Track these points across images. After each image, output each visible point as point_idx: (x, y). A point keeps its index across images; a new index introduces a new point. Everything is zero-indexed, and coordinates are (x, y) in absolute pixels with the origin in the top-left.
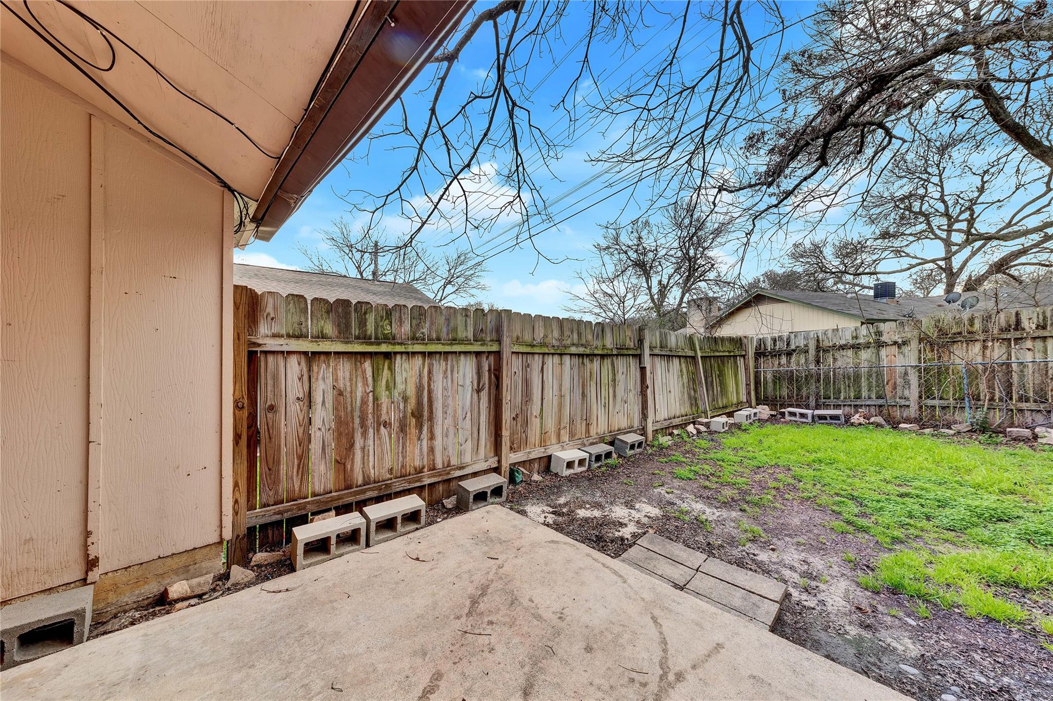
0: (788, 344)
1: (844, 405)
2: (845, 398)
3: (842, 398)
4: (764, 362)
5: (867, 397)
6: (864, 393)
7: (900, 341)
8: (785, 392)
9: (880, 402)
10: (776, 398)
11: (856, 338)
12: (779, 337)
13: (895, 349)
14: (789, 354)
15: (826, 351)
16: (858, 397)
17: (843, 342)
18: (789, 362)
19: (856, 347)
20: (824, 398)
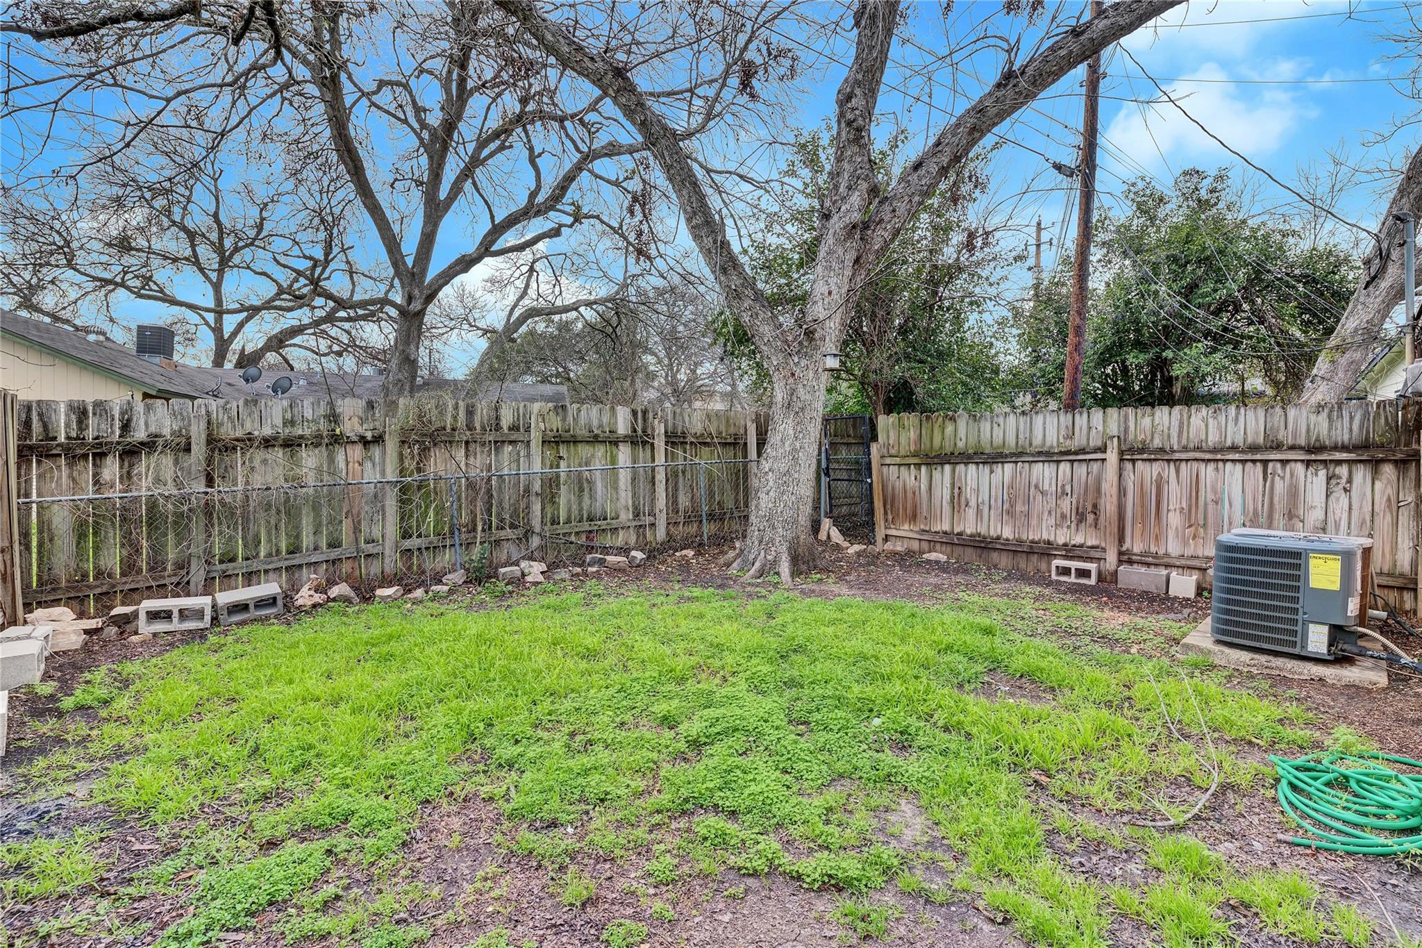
0: (126, 427)
1: (266, 571)
2: (270, 555)
3: (262, 554)
4: (39, 476)
5: (312, 547)
6: (307, 540)
7: (369, 435)
8: (113, 559)
9: (334, 554)
10: (85, 576)
11: (292, 423)
12: (98, 404)
13: (356, 452)
14: (130, 453)
15: (229, 448)
16: (294, 550)
17: (267, 431)
18: (127, 477)
19: (290, 444)
20: (221, 562)
